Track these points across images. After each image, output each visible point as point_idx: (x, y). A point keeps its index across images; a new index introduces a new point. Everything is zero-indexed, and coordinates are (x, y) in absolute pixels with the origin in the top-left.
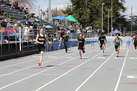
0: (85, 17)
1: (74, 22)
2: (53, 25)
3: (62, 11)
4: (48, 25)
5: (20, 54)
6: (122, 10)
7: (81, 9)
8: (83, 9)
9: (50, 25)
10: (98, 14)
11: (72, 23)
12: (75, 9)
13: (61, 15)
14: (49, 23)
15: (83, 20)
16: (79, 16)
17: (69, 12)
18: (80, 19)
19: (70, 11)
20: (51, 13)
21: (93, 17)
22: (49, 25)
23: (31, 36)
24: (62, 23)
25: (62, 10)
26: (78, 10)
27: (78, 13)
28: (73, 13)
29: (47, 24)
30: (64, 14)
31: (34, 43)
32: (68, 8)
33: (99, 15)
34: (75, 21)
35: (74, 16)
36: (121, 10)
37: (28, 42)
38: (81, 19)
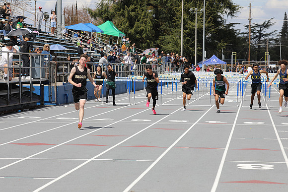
0: (143, 27)
1: (116, 38)
2: (67, 45)
3: (89, 12)
4: (56, 43)
6: (228, 11)
7: (132, 7)
8: (137, 8)
9: (61, 44)
10: (171, 18)
11: (112, 40)
12: (118, 8)
13: (86, 22)
14: (59, 40)
15: (137, 32)
16: (127, 24)
17: (105, 13)
18: (130, 31)
19: (107, 11)
20: (63, 16)
21: (160, 26)
22: (59, 43)
23: (16, 70)
24: (88, 40)
25: (89, 10)
26: (127, 10)
27: (126, 16)
28: (114, 16)
29: (54, 41)
30: (93, 19)
31: (23, 85)
32: (103, 4)
33: (175, 22)
34: (118, 36)
35: (115, 23)
36: (225, 10)
37: (8, 82)
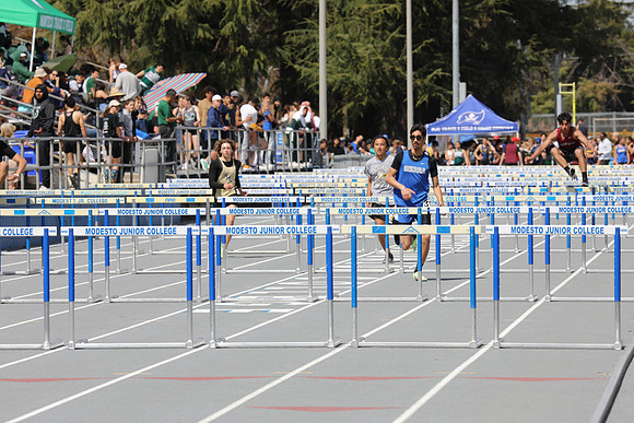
15: (201, 19)
18: (170, 11)
38: (180, 12)
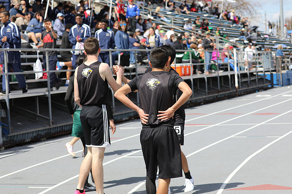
2: (288, 44)
5: (237, 92)
14: (282, 41)
